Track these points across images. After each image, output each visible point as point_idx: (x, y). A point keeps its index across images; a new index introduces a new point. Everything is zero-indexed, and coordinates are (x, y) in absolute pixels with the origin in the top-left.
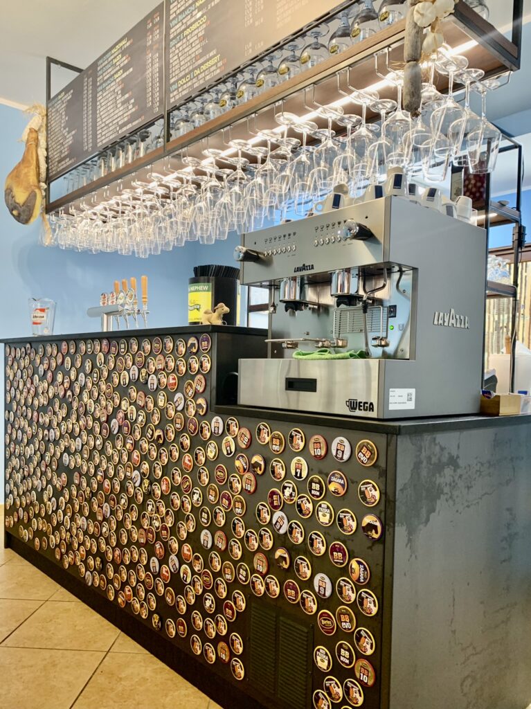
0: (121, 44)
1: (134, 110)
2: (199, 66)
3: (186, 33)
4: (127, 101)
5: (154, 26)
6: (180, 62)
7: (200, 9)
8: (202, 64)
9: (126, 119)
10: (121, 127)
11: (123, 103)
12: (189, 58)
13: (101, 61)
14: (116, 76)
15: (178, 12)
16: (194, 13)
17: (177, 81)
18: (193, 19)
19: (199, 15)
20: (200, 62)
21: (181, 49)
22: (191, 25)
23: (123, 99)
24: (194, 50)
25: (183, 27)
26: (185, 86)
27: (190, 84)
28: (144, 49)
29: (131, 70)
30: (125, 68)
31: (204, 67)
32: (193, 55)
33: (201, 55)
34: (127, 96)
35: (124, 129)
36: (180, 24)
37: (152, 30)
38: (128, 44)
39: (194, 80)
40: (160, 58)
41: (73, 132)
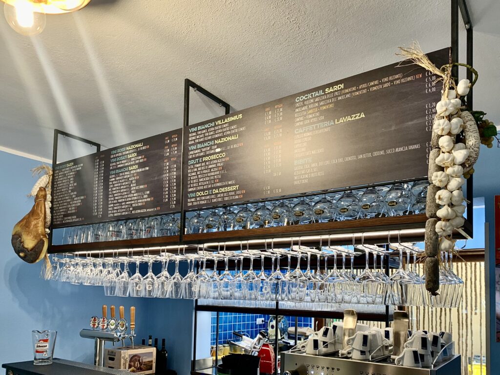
0: (137, 146)
1: (149, 199)
2: (218, 188)
3: (204, 159)
4: (143, 191)
5: (171, 143)
6: (198, 179)
7: (219, 146)
8: (222, 187)
9: (140, 204)
10: (135, 208)
11: (137, 191)
12: (207, 179)
13: (114, 152)
14: (131, 168)
15: (197, 141)
16: (213, 147)
17: (195, 191)
18: (213, 151)
19: (218, 150)
20: (219, 184)
21: (199, 169)
22: (211, 155)
23: (137, 188)
24: (213, 174)
25: (202, 154)
26: (203, 198)
27: (208, 197)
28: (162, 158)
29: (147, 168)
30: (141, 165)
31: (223, 190)
32: (212, 178)
33: (220, 180)
34: (142, 187)
35: (139, 211)
36: (199, 151)
37: (169, 145)
38: (144, 148)
39: (213, 196)
40: (178, 169)
41: (82, 197)
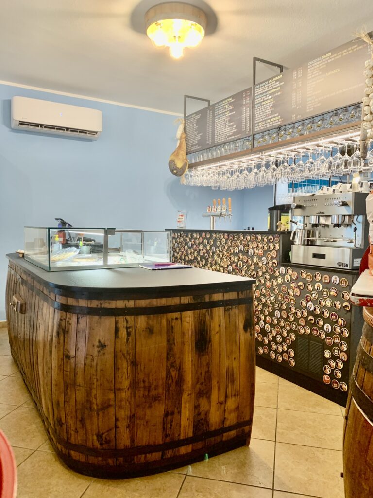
0: (229, 100)
1: (235, 130)
2: (270, 119)
3: (263, 103)
4: (232, 126)
5: (246, 96)
6: (260, 115)
7: (270, 95)
8: (272, 118)
9: (231, 134)
10: (228, 137)
11: (229, 126)
12: (264, 114)
13: (217, 105)
14: (226, 113)
15: (259, 93)
16: (267, 96)
17: (259, 122)
18: (267, 98)
19: (270, 97)
20: (270, 117)
21: (261, 109)
22: (266, 100)
23: (229, 124)
24: (267, 111)
25: (262, 100)
26: (262, 126)
27: (265, 125)
28: (241, 105)
29: (234, 112)
30: (231, 111)
31: (272, 120)
32: (267, 113)
33: (271, 114)
34: (231, 124)
35: (230, 138)
36: (260, 99)
37: (245, 97)
38: (233, 100)
39: (267, 124)
40: (250, 110)
41: (201, 134)
